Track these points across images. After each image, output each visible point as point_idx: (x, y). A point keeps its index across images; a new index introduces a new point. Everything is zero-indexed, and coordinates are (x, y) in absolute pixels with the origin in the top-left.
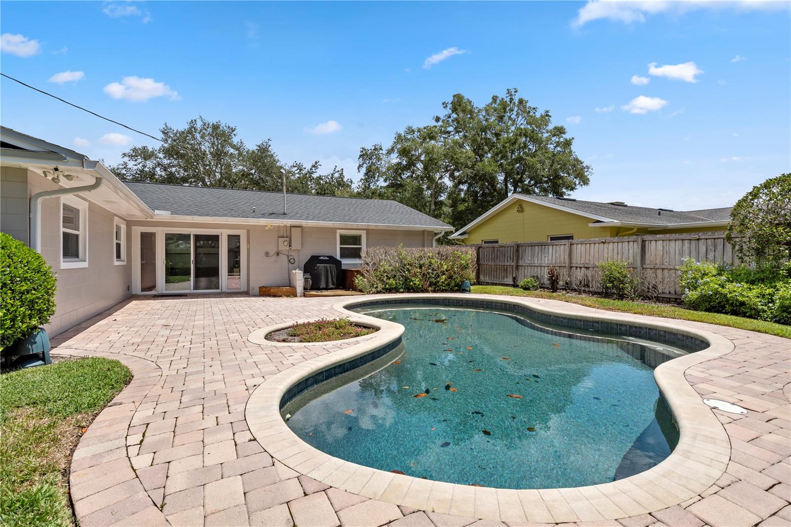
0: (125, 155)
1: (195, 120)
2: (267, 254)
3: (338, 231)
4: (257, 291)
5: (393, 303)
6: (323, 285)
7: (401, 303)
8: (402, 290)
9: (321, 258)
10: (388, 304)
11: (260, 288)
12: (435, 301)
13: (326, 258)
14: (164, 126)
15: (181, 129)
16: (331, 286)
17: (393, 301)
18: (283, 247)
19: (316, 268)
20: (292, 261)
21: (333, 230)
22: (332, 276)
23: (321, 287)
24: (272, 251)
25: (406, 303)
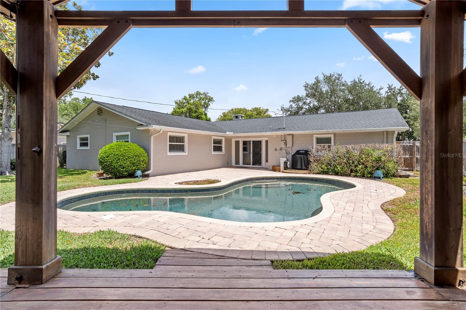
0: (291, 101)
1: (318, 77)
2: (276, 150)
3: (314, 135)
4: (271, 168)
5: (306, 180)
6: (299, 167)
7: (312, 180)
8: (331, 173)
9: (300, 152)
10: (303, 180)
11: (272, 166)
12: (333, 181)
13: (304, 152)
14: (305, 83)
15: (313, 82)
16: (304, 168)
17: (306, 178)
18: (282, 145)
19: (295, 157)
20: (288, 153)
21: (311, 135)
22: (304, 162)
23: (297, 168)
24: (278, 148)
25: (315, 181)
